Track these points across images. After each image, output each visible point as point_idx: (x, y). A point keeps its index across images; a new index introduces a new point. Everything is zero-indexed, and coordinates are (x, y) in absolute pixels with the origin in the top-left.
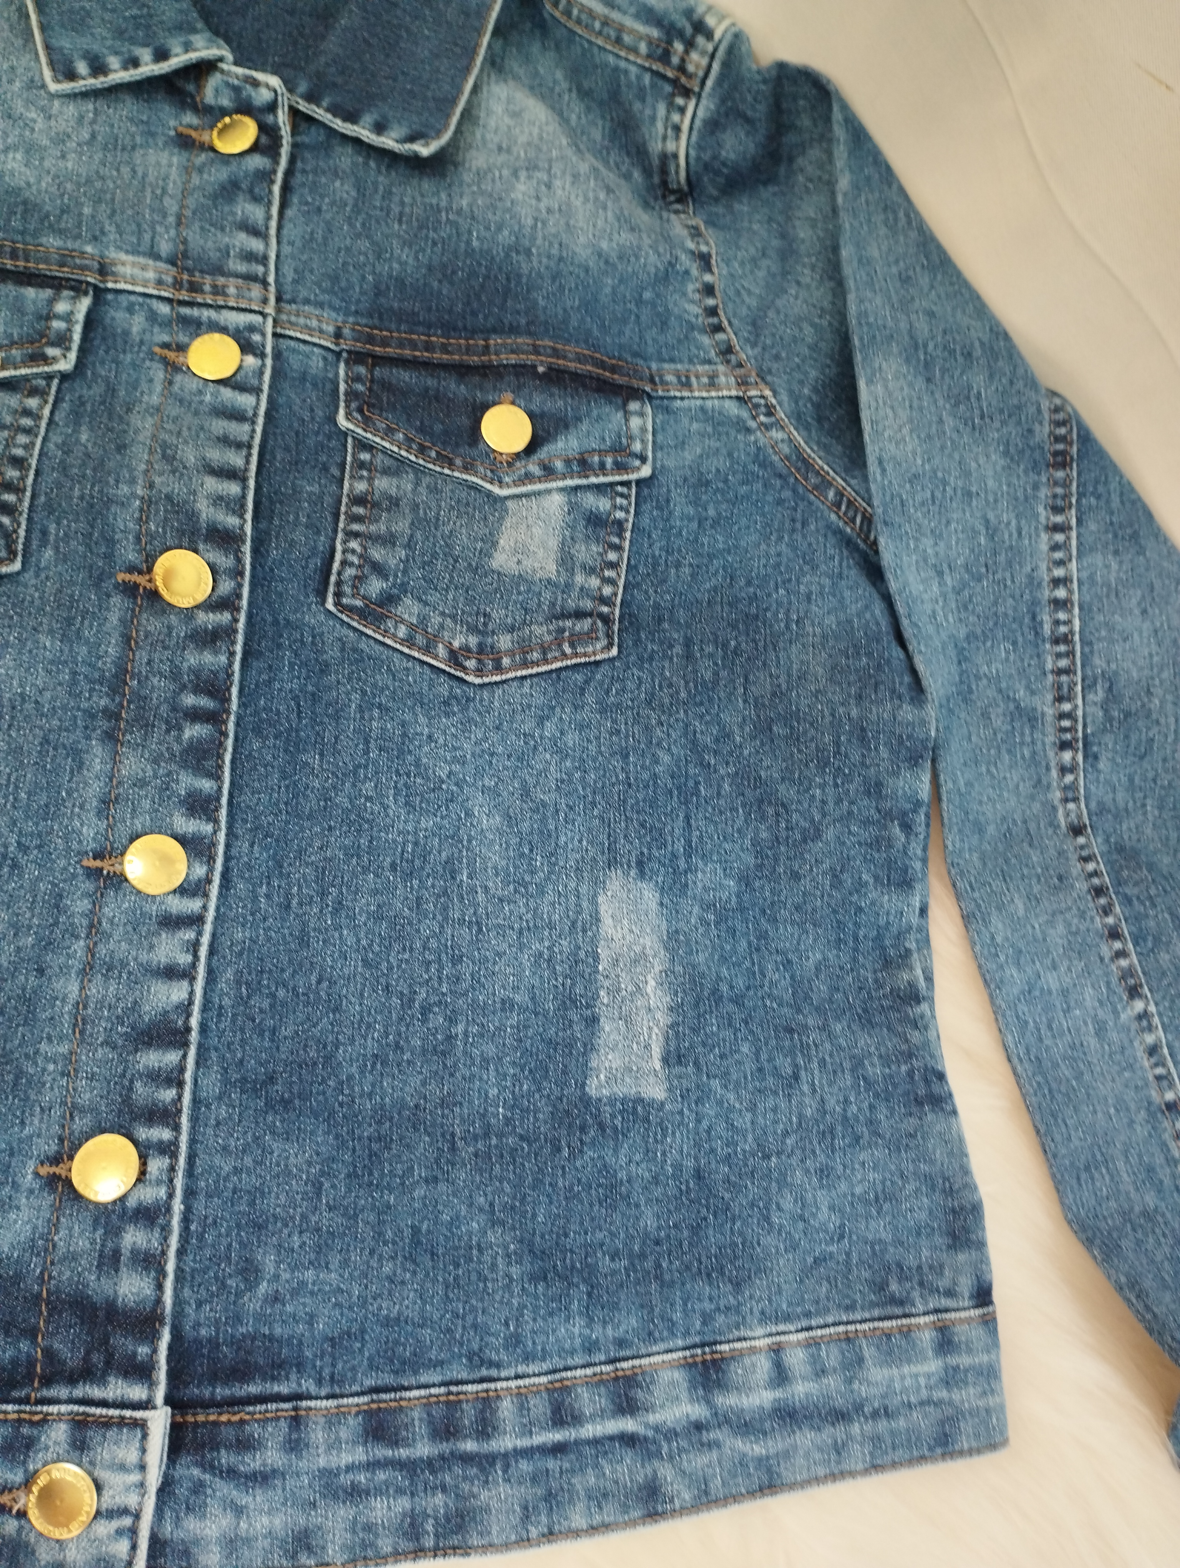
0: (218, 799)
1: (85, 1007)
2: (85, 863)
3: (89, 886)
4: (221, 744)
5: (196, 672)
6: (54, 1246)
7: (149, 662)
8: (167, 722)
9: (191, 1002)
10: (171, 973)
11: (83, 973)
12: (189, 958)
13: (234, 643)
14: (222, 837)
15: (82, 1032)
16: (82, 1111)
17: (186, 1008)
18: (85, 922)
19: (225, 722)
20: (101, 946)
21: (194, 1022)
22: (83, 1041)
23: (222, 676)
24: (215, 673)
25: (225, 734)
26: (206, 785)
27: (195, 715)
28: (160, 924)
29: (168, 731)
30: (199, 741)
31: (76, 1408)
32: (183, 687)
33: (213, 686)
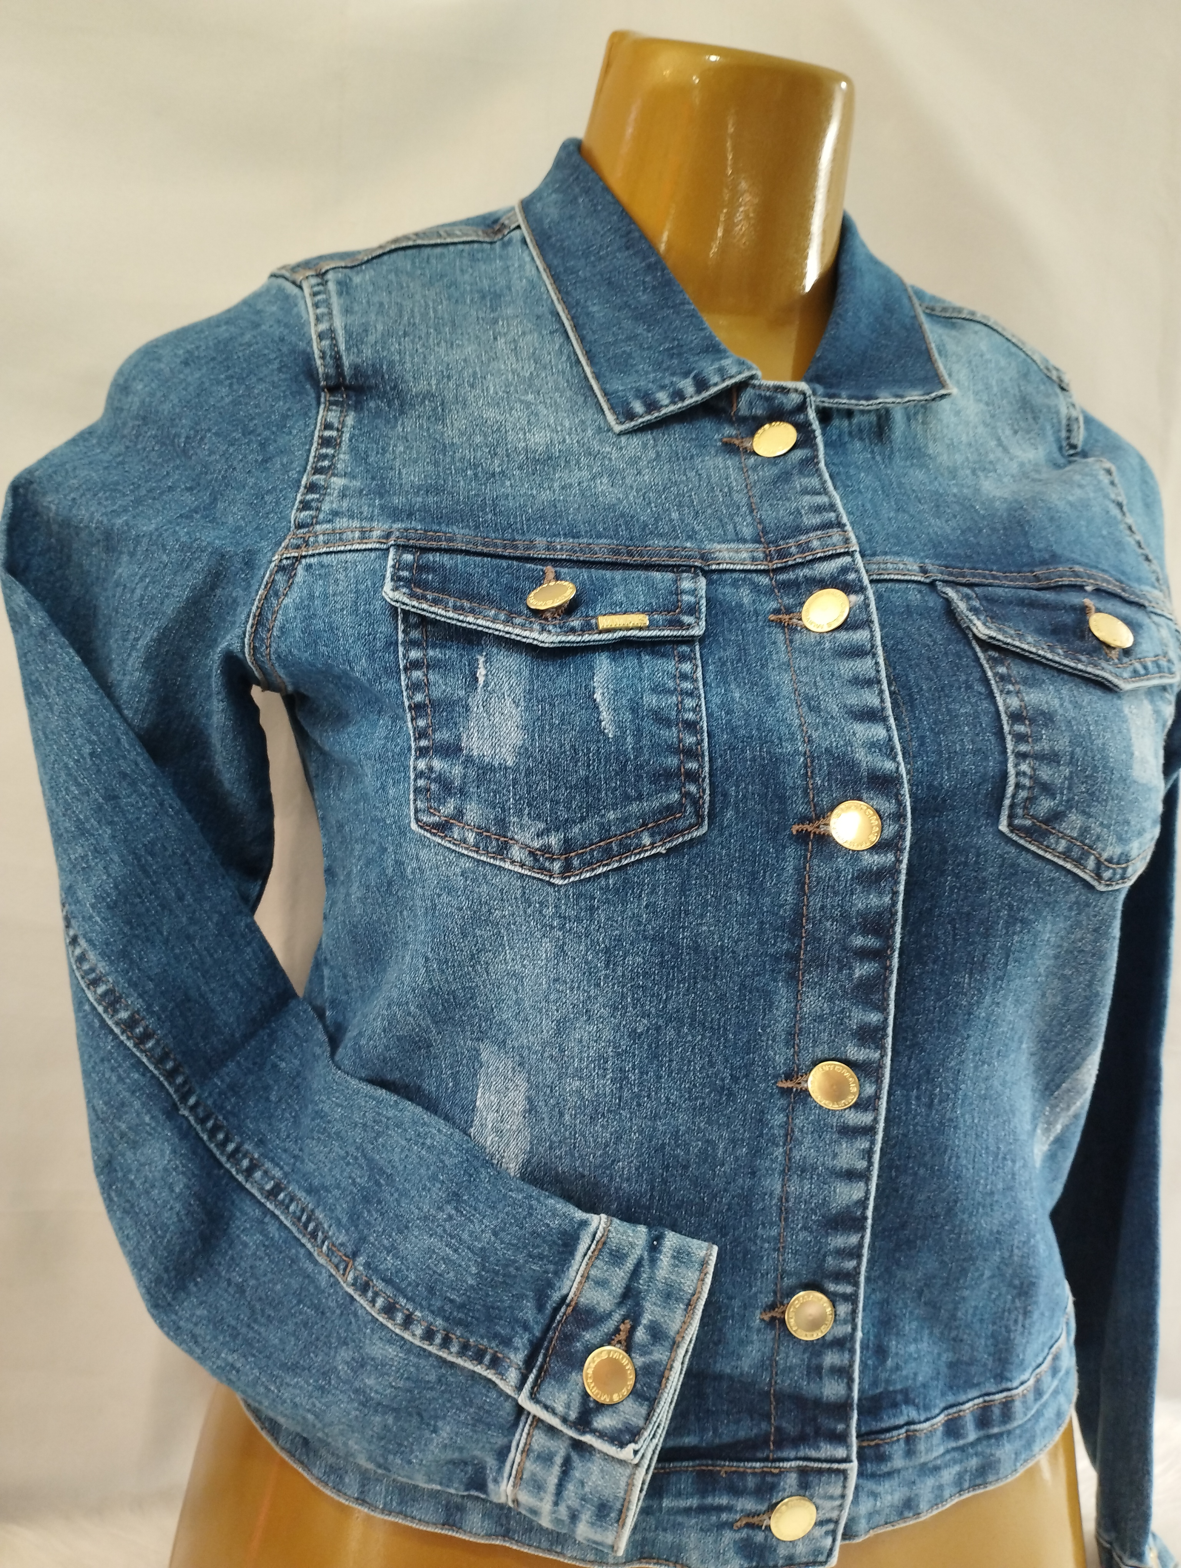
0: (884, 1029)
1: (787, 1201)
2: (780, 1085)
3: (781, 1102)
4: (886, 978)
5: (863, 915)
6: (777, 1362)
7: (822, 908)
8: (839, 961)
9: (867, 1198)
10: (851, 1175)
11: (783, 1173)
12: (865, 1164)
13: (897, 883)
14: (888, 1061)
15: (786, 1219)
16: (790, 1275)
17: (863, 1203)
18: (782, 1132)
19: (890, 958)
20: (795, 1153)
21: (869, 1213)
22: (787, 1226)
23: (887, 915)
24: (880, 914)
25: (889, 969)
26: (874, 1018)
27: (864, 954)
28: (839, 1132)
29: (840, 970)
30: (868, 978)
31: (801, 1463)
32: (852, 929)
33: (878, 924)
